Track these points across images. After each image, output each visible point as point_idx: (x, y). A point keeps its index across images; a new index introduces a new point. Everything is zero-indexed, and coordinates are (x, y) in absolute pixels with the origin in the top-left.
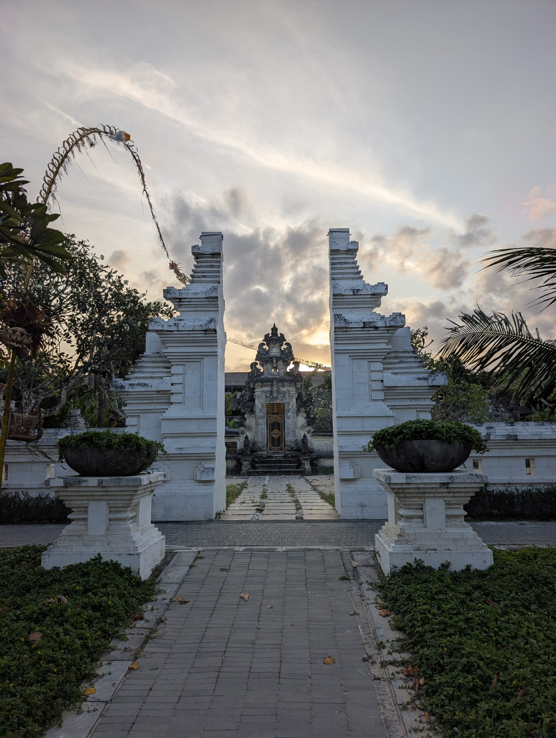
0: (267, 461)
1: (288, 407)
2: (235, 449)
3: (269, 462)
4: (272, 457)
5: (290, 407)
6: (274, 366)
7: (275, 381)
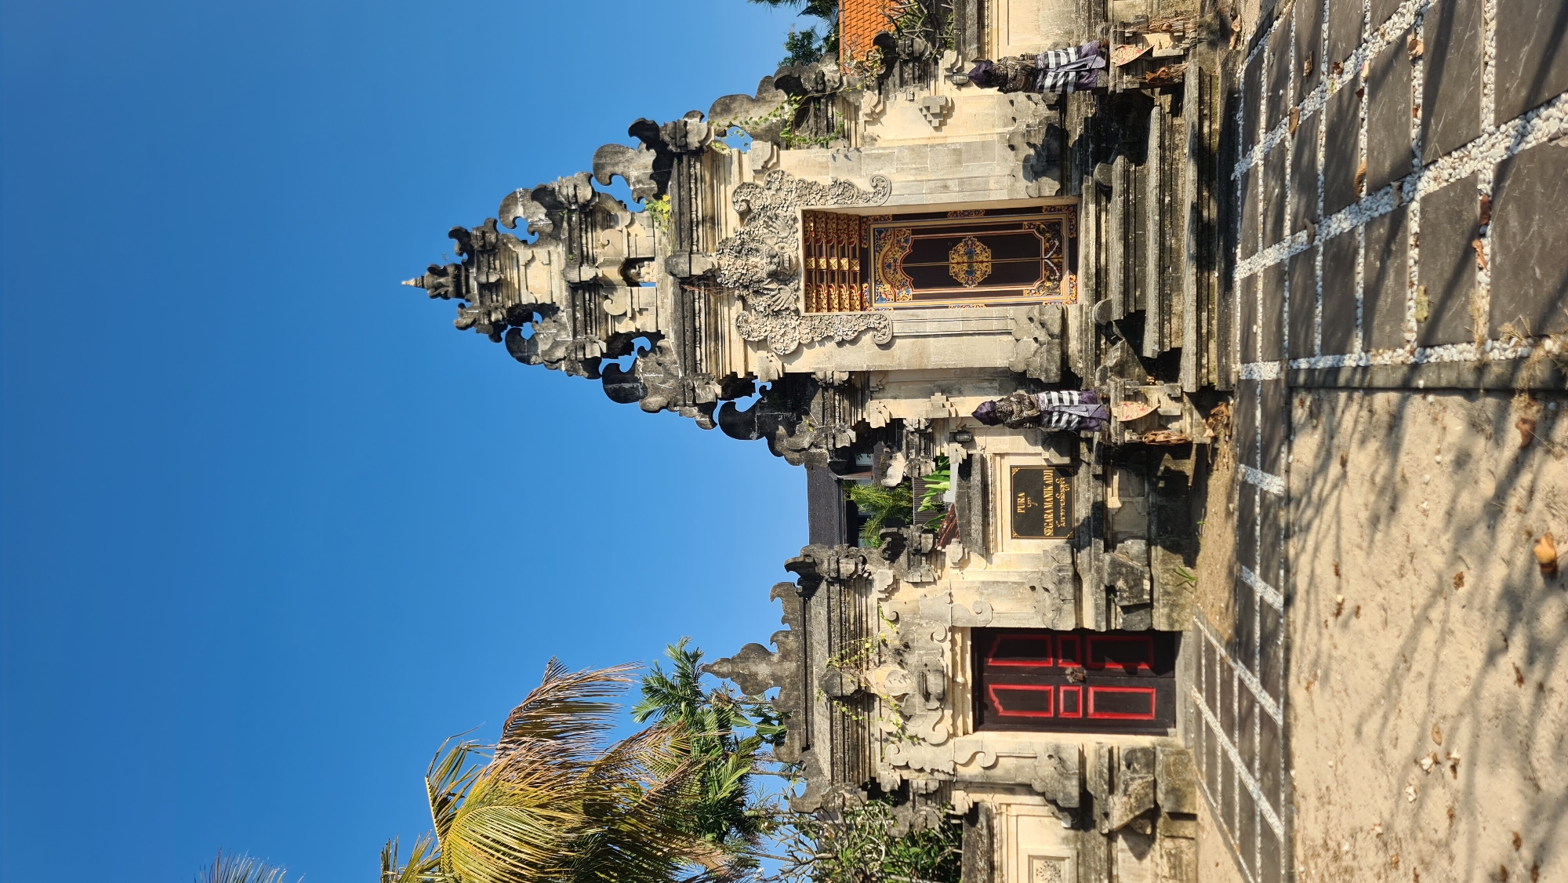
0: (1126, 292)
1: (822, 192)
2: (1048, 476)
3: (1132, 281)
5: (826, 180)
6: (613, 274)
7: (683, 267)
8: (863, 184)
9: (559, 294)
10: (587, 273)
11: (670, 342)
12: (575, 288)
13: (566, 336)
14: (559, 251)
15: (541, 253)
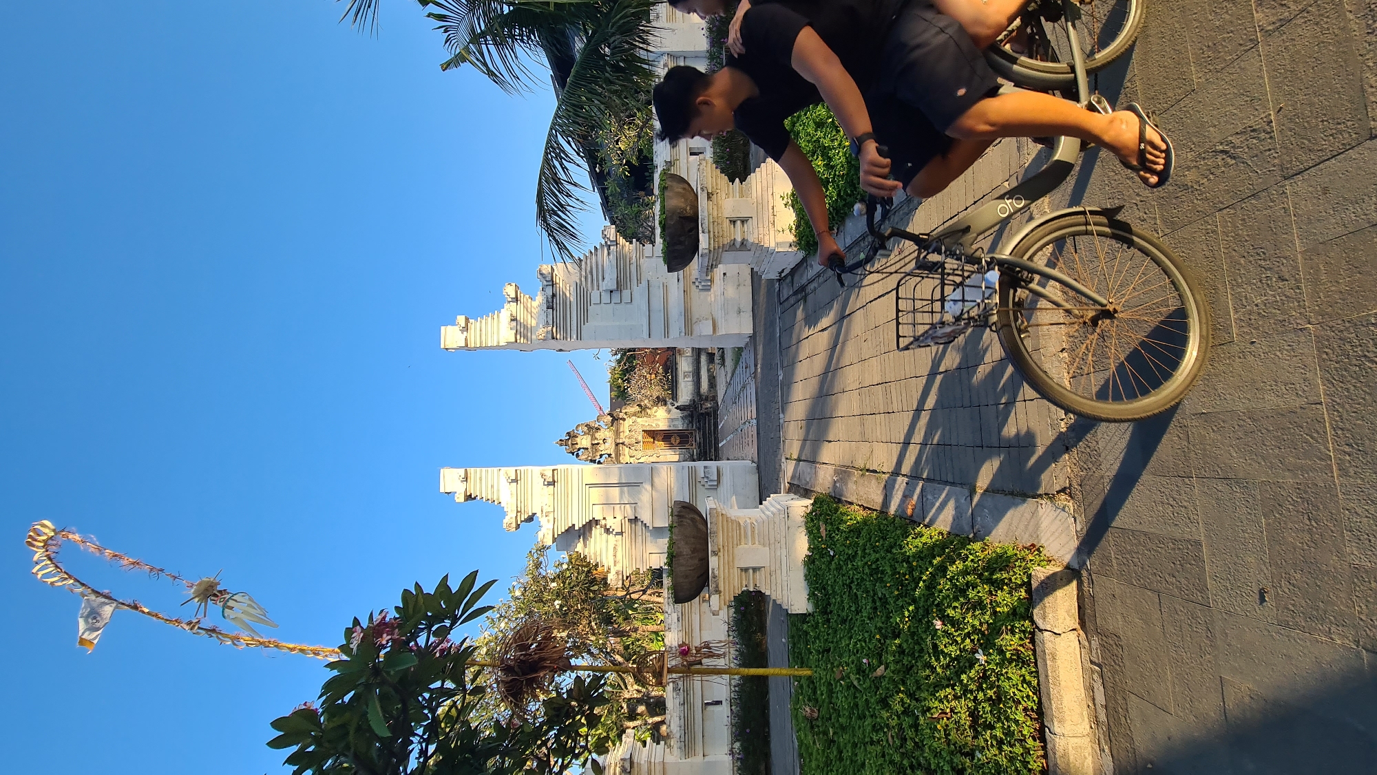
1: (646, 426)
4: (700, 443)
5: (646, 424)
6: (601, 442)
7: (618, 441)
8: (654, 425)
9: (589, 446)
10: (596, 442)
11: (613, 456)
12: (593, 445)
13: (591, 455)
14: (589, 437)
15: (585, 437)
